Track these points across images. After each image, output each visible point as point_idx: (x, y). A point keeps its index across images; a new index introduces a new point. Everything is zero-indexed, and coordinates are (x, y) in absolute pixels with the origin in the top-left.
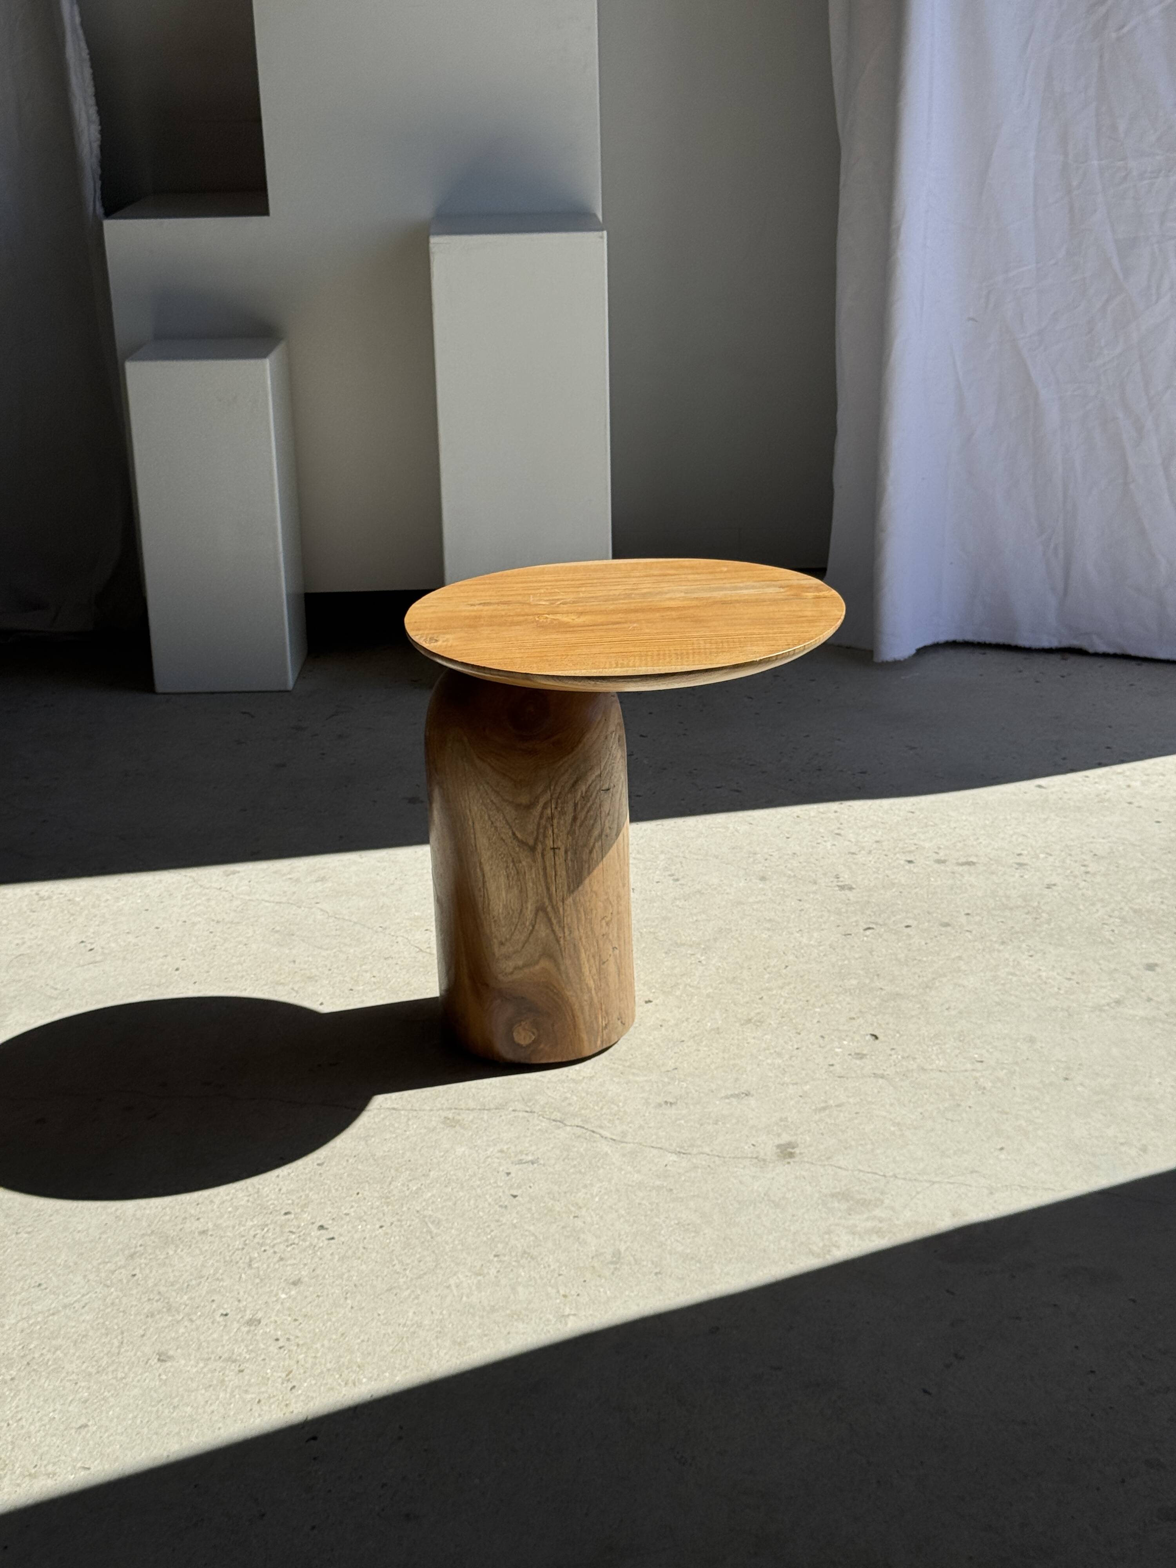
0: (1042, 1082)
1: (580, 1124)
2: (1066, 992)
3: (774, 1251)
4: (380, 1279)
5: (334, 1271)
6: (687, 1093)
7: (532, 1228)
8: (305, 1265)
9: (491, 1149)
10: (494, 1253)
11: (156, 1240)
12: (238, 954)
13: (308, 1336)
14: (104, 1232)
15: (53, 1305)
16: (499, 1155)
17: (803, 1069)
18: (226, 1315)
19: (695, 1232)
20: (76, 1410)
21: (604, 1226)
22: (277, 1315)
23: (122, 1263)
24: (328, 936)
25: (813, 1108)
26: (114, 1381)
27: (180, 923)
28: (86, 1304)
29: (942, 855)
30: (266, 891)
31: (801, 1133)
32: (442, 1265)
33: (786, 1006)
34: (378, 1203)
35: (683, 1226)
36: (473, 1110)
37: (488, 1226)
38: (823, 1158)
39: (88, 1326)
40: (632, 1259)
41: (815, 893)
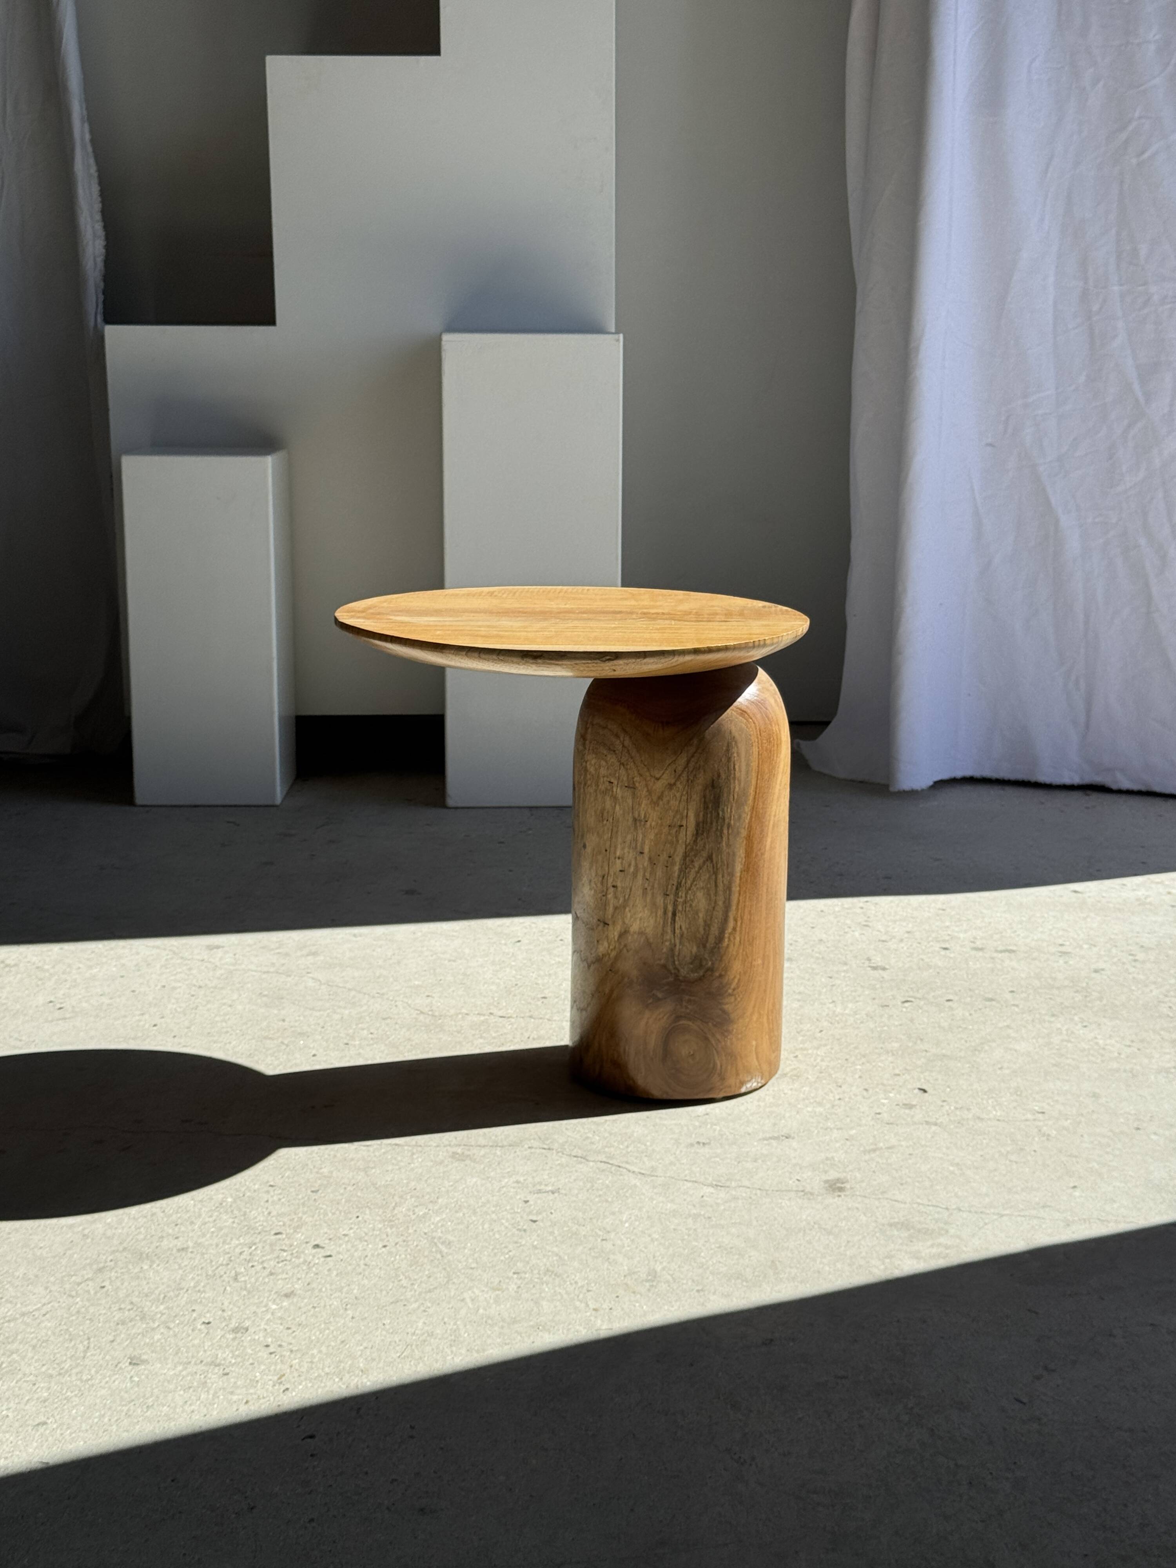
0: (1111, 1131)
1: (604, 1160)
2: (1127, 1057)
3: (830, 1273)
4: (384, 1292)
5: (331, 1284)
6: (722, 1135)
7: (555, 1249)
8: (299, 1279)
9: (506, 1180)
10: (513, 1271)
11: (130, 1256)
12: (222, 1013)
13: (303, 1343)
14: (69, 1249)
15: (9, 1314)
16: (515, 1185)
17: (848, 1116)
18: (209, 1323)
19: (739, 1254)
20: (34, 1409)
21: (637, 1248)
22: (266, 1324)
23: (90, 1276)
24: (321, 1000)
25: (862, 1149)
26: (78, 1383)
27: (159, 987)
28: (47, 1312)
29: (979, 944)
30: (252, 963)
31: (851, 1171)
32: (455, 1280)
33: (824, 1064)
34: (380, 1226)
35: (726, 1249)
36: (484, 1146)
37: (506, 1247)
38: (876, 1192)
39: (49, 1333)
40: (669, 1277)
41: (846, 971)
